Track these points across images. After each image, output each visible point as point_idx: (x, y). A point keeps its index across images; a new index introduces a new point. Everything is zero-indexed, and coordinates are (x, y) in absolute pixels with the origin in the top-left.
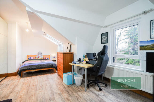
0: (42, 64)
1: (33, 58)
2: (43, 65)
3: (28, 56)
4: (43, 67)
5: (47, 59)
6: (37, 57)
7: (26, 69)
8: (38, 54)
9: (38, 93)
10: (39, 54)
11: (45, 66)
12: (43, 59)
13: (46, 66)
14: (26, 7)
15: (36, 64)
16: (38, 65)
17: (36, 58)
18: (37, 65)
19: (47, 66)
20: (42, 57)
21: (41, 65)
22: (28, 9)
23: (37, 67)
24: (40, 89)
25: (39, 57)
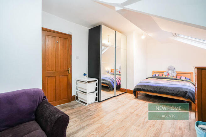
0: (163, 87)
1: (159, 75)
2: (166, 88)
3: (154, 72)
4: (164, 92)
5: (184, 79)
6: (165, 74)
7: (141, 89)
8: (168, 70)
9: (131, 130)
10: (170, 70)
11: (169, 90)
12: (175, 77)
13: (171, 92)
14: (115, 7)
15: (154, 85)
16: (157, 87)
17: (164, 76)
18: (155, 87)
19: (173, 92)
20: (175, 75)
21: (161, 88)
22: (117, 8)
23: (154, 89)
24: (139, 126)
25: (168, 75)
